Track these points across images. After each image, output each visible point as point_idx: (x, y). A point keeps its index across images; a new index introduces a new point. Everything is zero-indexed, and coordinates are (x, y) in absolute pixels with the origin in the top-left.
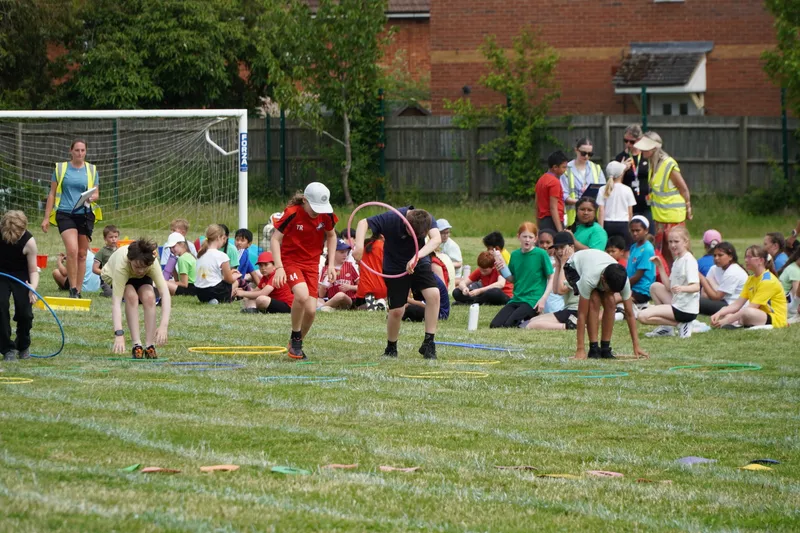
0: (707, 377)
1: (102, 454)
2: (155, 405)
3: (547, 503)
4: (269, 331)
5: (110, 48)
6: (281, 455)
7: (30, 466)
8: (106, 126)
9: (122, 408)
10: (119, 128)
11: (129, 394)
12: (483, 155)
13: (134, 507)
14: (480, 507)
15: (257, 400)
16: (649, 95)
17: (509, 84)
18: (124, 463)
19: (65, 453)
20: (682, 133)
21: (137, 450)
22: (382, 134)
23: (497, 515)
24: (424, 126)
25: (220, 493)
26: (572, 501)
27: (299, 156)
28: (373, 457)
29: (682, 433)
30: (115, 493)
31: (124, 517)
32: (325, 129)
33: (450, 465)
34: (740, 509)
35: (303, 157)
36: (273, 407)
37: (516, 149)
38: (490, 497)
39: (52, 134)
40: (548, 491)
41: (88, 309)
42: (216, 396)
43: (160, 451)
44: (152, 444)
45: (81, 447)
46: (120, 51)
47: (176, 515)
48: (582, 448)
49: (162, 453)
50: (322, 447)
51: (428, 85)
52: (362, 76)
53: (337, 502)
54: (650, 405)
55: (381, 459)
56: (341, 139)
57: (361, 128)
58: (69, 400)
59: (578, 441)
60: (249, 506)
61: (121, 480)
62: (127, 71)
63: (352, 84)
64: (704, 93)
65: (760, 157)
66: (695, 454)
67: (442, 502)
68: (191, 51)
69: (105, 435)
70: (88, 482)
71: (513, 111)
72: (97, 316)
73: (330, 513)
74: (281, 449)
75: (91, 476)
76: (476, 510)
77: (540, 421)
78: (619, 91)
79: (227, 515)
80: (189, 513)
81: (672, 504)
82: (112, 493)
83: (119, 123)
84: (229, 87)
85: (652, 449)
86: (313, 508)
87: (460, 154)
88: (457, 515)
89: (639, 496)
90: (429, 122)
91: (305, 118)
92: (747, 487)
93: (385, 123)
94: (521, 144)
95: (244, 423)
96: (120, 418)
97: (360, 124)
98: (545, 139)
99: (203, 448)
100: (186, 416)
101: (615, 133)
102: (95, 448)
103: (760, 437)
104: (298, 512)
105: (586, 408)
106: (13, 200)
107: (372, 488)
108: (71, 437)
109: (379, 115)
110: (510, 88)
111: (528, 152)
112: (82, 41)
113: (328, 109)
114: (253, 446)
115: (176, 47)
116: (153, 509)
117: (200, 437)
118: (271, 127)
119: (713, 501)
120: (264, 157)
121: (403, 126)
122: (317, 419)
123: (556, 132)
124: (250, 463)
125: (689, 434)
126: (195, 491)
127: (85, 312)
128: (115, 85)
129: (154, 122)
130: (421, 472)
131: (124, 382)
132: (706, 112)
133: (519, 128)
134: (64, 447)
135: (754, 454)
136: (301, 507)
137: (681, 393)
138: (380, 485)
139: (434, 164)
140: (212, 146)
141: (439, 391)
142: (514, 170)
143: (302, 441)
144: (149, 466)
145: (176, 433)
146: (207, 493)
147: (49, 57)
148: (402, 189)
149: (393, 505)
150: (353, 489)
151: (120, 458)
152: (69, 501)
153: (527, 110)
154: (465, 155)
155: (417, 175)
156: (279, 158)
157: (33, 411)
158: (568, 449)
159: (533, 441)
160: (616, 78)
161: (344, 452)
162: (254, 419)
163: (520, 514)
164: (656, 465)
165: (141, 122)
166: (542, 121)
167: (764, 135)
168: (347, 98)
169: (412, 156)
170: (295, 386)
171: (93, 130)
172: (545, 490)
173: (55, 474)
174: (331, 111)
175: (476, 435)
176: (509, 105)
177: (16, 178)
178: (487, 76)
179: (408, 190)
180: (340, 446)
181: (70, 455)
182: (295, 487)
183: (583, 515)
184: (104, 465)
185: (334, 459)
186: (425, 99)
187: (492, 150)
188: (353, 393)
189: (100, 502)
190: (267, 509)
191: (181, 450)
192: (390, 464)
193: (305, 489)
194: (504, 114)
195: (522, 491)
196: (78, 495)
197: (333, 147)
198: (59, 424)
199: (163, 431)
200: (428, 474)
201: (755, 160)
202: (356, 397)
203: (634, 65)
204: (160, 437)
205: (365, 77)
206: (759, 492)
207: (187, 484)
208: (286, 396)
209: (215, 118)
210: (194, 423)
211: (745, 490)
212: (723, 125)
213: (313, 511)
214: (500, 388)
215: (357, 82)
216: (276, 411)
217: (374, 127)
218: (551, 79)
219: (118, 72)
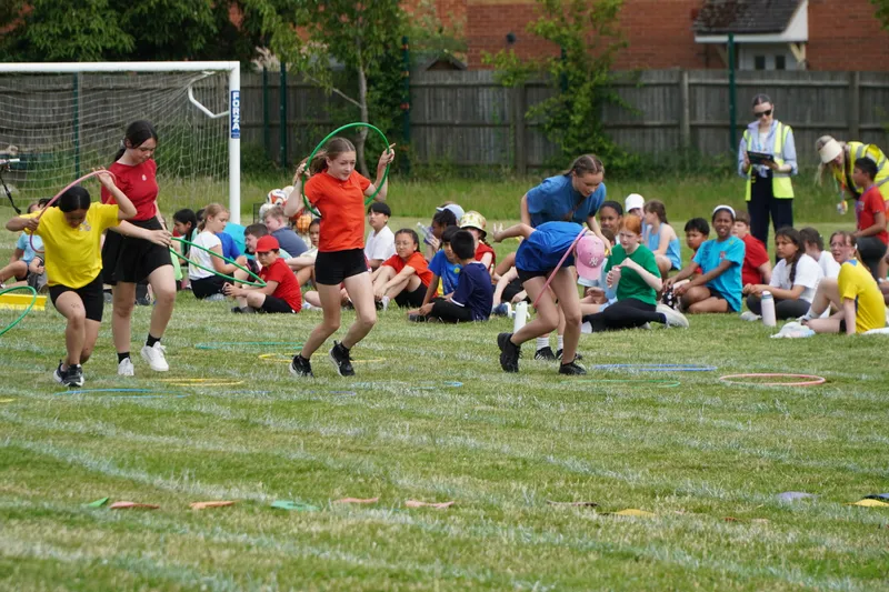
0: (810, 392)
1: (62, 487)
2: (128, 425)
3: (612, 547)
4: (267, 334)
6: (283, 487)
8: (65, 83)
9: (86, 429)
10: (81, 84)
11: (95, 412)
12: (531, 119)
13: (102, 551)
14: (529, 551)
15: (252, 420)
16: (737, 45)
17: (564, 31)
18: (88, 497)
19: (16, 484)
20: (779, 91)
21: (104, 481)
22: (407, 93)
23: (551, 561)
24: (457, 82)
25: (208, 534)
26: (643, 544)
27: (303, 120)
28: (397, 489)
29: (780, 461)
30: (79, 533)
31: (89, 563)
32: (335, 87)
33: (492, 499)
34: (852, 555)
35: (309, 121)
36: (273, 429)
37: (572, 112)
38: (542, 540)
40: (614, 532)
41: (43, 308)
42: (202, 415)
43: (133, 482)
44: (123, 474)
45: (36, 477)
47: (154, 560)
48: (656, 480)
49: (135, 485)
50: (334, 476)
51: (463, 33)
52: (381, 21)
53: (353, 545)
54: (740, 426)
55: (406, 493)
56: (356, 100)
57: (380, 85)
58: (20, 420)
59: (651, 470)
60: (245, 550)
61: (85, 517)
62: (89, 14)
63: (369, 31)
64: (806, 43)
65: (875, 121)
66: (796, 487)
67: (483, 544)
69: (65, 462)
70: (44, 519)
71: (569, 64)
73: (344, 558)
74: (283, 479)
75: (48, 513)
76: (525, 554)
77: (604, 446)
78: (700, 39)
79: (217, 561)
80: (170, 558)
81: (768, 547)
82: (74, 533)
83: (80, 77)
84: (216, 35)
85: (742, 481)
86: (323, 551)
87: (503, 117)
88: (502, 560)
89: (727, 537)
90: (465, 78)
91: (310, 71)
92: (859, 526)
93: (409, 78)
94: (579, 106)
95: (236, 447)
96: (84, 441)
97: (380, 80)
98: (608, 100)
99: (186, 478)
100: (166, 439)
101: (695, 93)
102: (52, 477)
103: (876, 466)
104: (305, 556)
105: (660, 430)
107: (395, 528)
108: (23, 465)
109: (403, 69)
110: (566, 37)
111: (587, 115)
113: (338, 62)
114: (249, 476)
116: (125, 552)
117: (183, 465)
118: (269, 83)
119: (818, 544)
120: (261, 121)
121: (432, 83)
122: (327, 442)
123: (621, 90)
124: (245, 497)
125: (788, 462)
126: (176, 531)
127: (40, 312)
128: (74, 31)
129: (125, 77)
130: (457, 508)
131: (87, 398)
132: (808, 66)
133: (575, 86)
134: (15, 478)
135: (868, 487)
136: (308, 551)
137: (779, 412)
138: (406, 523)
139: (470, 130)
140: (196, 107)
141: (477, 408)
142: (570, 137)
143: (309, 470)
144: (120, 501)
145: (153, 460)
146: (192, 533)
148: (431, 160)
149: (421, 548)
150: (373, 529)
151: (83, 491)
152: (21, 543)
153: (587, 63)
154: (509, 118)
155: (450, 143)
156: (278, 122)
158: (638, 480)
159: (594, 471)
160: (696, 23)
161: (360, 483)
162: (249, 443)
163: (579, 560)
164: (747, 499)
165: (109, 77)
166: (604, 76)
167: (880, 93)
168: (364, 47)
169: (443, 120)
170: (300, 403)
171: (48, 87)
172: (610, 531)
173: (4, 510)
174: (343, 64)
175: (525, 463)
176: (564, 57)
178: (536, 21)
179: (439, 162)
180: (355, 477)
181: (22, 486)
182: (301, 526)
183: (657, 561)
184: (65, 499)
185: (348, 492)
186: (458, 51)
187: (543, 113)
188: (372, 411)
189: (60, 544)
190: (266, 553)
191: (159, 480)
192: (418, 498)
193: (313, 529)
194: (556, 68)
195: (581, 532)
196: (32, 536)
197: (346, 108)
198: (8, 448)
199: (137, 458)
200: (466, 510)
201: (869, 125)
202: (376, 415)
203: (719, 7)
204: (133, 465)
205: (386, 22)
206: (875, 534)
207: (166, 522)
208: (289, 414)
209: (200, 72)
210: (176, 447)
211: (857, 531)
212: (829, 82)
213: (322, 556)
214: (553, 405)
215: (375, 28)
216: (277, 433)
217: (396, 85)
218: (615, 25)
219: (77, 16)
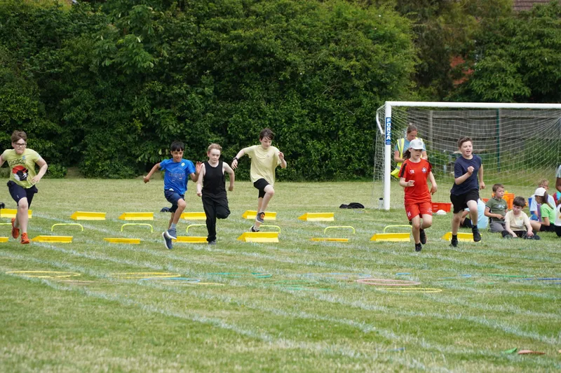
1: (491, 342)
2: (527, 308)
5: (494, 60)
7: (440, 349)
8: (491, 114)
9: (504, 309)
10: (500, 115)
11: (509, 300)
18: (505, 347)
19: (464, 341)
21: (514, 339)
30: (500, 368)
39: (454, 119)
43: (531, 339)
44: (525, 334)
45: (476, 336)
46: (501, 62)
49: (532, 341)
58: (467, 304)
61: (504, 359)
62: (506, 76)
68: (550, 63)
69: (493, 328)
70: (481, 360)
72: (486, 246)
75: (483, 357)
82: (498, 368)
83: (500, 112)
96: (503, 316)
100: (549, 315)
102: (485, 336)
108: (469, 329)
112: (474, 55)
115: (540, 59)
117: (558, 329)
126: (555, 367)
128: (497, 85)
129: (525, 112)
131: (505, 292)
134: (464, 336)
144: (523, 349)
145: (541, 326)
147: (451, 65)
151: (502, 344)
157: (442, 311)
165: (516, 111)
171: (482, 116)
173: (458, 355)
181: (468, 342)
184: (492, 349)
191: (545, 338)
196: (474, 370)
198: (460, 320)
199: (533, 325)
204: (531, 329)
207: (550, 362)
210: (554, 320)
219: (500, 77)
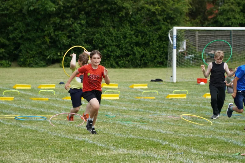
1: (227, 149)
5: (229, 5)
7: (201, 153)
8: (228, 33)
9: (234, 133)
10: (232, 34)
11: (236, 128)
18: (234, 152)
19: (213, 149)
21: (239, 148)
39: (208, 36)
44: (244, 145)
45: (219, 147)
46: (233, 7)
58: (215, 130)
61: (234, 158)
62: (235, 13)
69: (228, 142)
70: (222, 159)
75: (223, 157)
83: (232, 32)
96: (233, 136)
102: (224, 147)
106: (195, 59)
108: (216, 143)
112: (219, 3)
128: (231, 18)
131: (235, 124)
134: (213, 147)
144: (243, 153)
147: (207, 8)
151: (233, 150)
157: (202, 134)
165: (240, 32)
171: (223, 34)
173: (210, 157)
177: (196, 51)
181: (216, 149)
184: (228, 153)
198: (212, 138)
219: (232, 14)
